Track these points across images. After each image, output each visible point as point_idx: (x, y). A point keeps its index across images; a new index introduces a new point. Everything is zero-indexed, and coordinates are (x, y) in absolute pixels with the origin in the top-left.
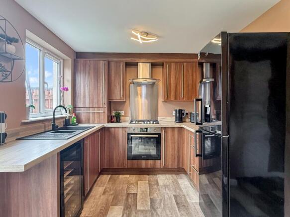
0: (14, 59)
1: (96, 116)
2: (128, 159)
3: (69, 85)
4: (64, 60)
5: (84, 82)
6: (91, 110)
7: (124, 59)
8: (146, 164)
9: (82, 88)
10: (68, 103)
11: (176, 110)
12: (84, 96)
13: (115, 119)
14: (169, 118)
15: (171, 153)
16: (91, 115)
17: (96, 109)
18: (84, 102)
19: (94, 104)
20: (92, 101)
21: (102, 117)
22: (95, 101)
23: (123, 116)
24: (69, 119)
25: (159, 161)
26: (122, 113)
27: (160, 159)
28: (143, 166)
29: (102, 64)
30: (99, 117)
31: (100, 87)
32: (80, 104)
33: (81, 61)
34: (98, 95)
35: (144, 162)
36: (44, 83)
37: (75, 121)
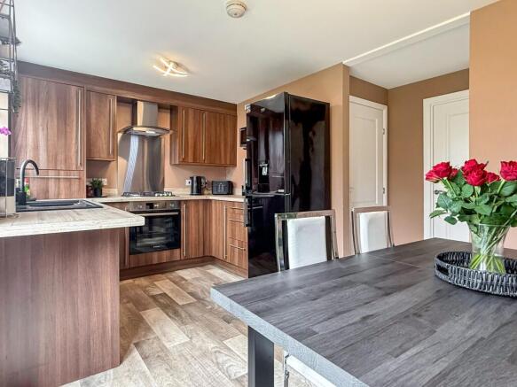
1: (62, 185)
2: (130, 254)
6: (52, 174)
8: (159, 258)
11: (192, 178)
14: (181, 189)
15: (194, 236)
16: (52, 184)
17: (62, 172)
19: (59, 163)
20: (53, 159)
21: (75, 187)
22: (61, 157)
23: (107, 187)
25: (178, 250)
26: (105, 181)
27: (180, 247)
28: (155, 261)
29: (75, 92)
30: (69, 187)
31: (71, 133)
34: (67, 147)
35: (155, 255)
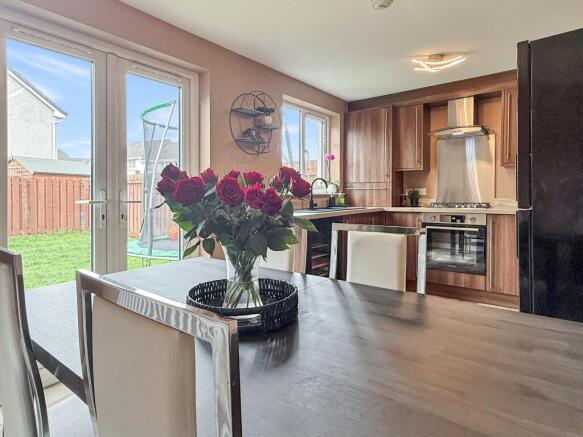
0: (271, 130)
1: (374, 194)
3: (336, 152)
4: (331, 117)
5: (357, 145)
6: (368, 186)
7: (421, 100)
8: (457, 280)
9: (355, 154)
10: (336, 177)
12: (358, 166)
13: (409, 200)
16: (367, 193)
17: (374, 185)
18: (358, 175)
19: (372, 176)
20: (368, 173)
21: (383, 197)
22: (373, 172)
23: (424, 197)
24: (334, 198)
25: (482, 278)
26: (423, 192)
27: (485, 274)
28: (451, 282)
29: (384, 113)
30: (379, 197)
32: (352, 178)
33: (354, 114)
34: (378, 163)
35: (451, 275)
36: (304, 151)
37: (342, 201)
